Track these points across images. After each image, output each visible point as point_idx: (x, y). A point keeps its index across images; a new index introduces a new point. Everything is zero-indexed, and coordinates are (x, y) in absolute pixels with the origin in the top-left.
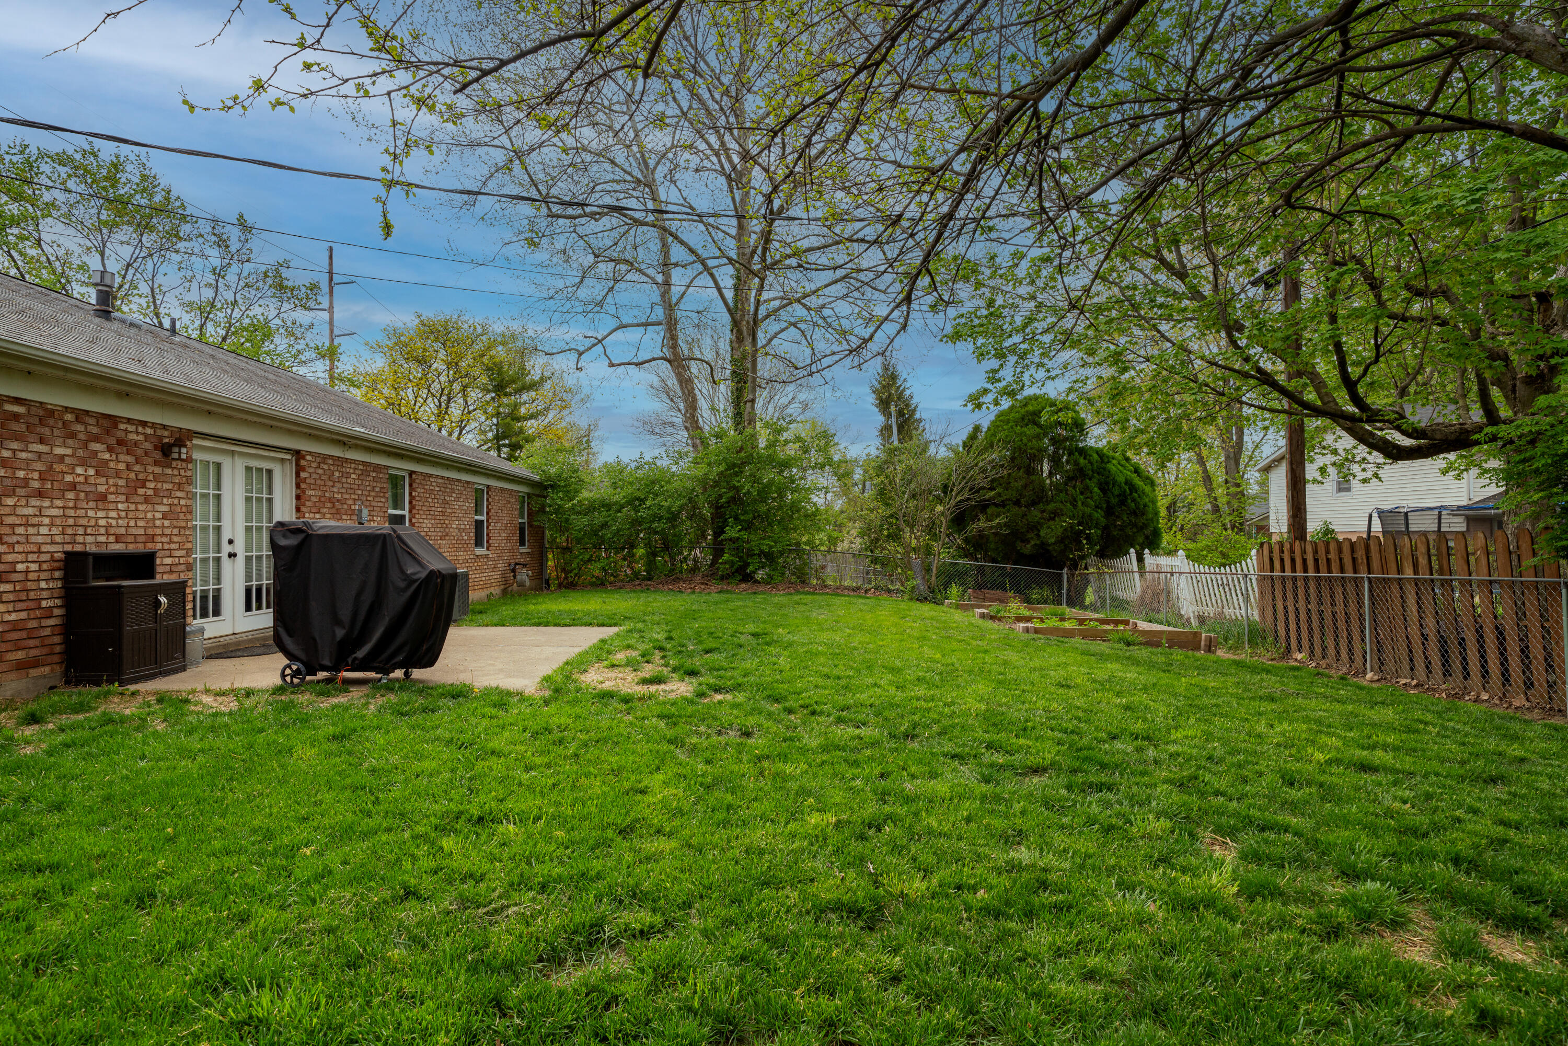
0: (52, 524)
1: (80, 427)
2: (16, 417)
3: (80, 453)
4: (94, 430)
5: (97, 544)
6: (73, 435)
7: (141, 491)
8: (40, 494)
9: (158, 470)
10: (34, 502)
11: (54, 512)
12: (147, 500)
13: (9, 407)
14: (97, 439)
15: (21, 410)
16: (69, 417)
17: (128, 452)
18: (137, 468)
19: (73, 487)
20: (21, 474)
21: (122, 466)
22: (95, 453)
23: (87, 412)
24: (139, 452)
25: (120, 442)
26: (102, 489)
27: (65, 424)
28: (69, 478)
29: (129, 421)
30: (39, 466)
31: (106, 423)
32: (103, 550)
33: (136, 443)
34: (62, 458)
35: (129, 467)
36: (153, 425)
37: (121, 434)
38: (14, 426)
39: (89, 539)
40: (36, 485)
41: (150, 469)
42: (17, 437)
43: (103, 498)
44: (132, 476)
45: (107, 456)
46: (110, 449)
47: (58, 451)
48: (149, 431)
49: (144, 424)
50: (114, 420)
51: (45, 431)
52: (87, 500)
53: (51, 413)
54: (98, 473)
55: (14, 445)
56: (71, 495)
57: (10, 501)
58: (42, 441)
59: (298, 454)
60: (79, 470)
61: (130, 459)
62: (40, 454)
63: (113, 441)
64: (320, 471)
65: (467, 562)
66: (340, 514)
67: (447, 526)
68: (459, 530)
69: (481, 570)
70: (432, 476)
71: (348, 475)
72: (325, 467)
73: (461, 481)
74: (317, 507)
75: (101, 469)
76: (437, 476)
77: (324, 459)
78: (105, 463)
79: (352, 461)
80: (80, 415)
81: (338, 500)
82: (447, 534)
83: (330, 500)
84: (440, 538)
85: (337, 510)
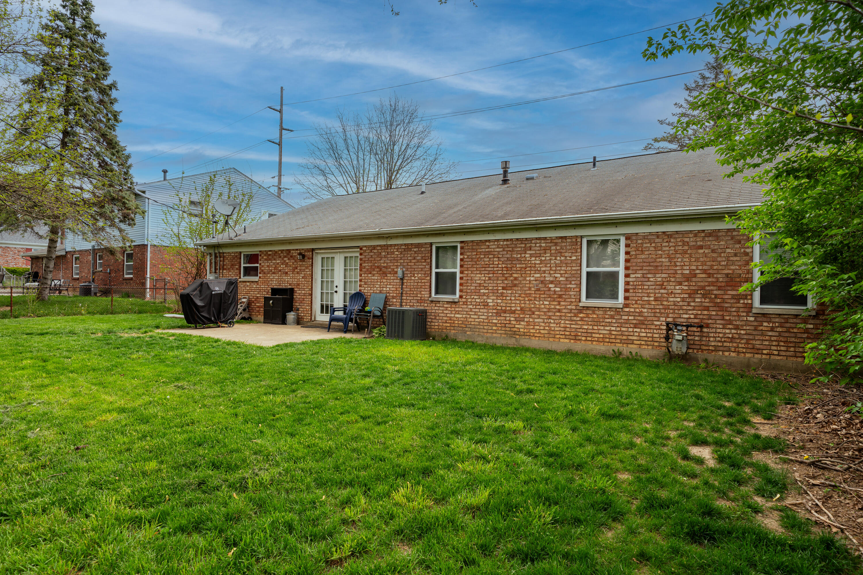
0: (276, 281)
1: (282, 254)
2: (270, 255)
3: (282, 261)
4: (285, 254)
6: (280, 257)
7: (296, 270)
8: (274, 273)
9: (301, 263)
10: (273, 275)
11: (276, 278)
12: (298, 273)
13: (269, 253)
14: (285, 257)
15: (271, 253)
16: (280, 252)
17: (293, 259)
18: (295, 263)
19: (280, 271)
20: (271, 269)
21: (291, 263)
22: (285, 261)
25: (291, 257)
26: (286, 270)
27: (279, 254)
28: (279, 268)
29: (293, 250)
30: (274, 266)
31: (287, 252)
33: (295, 256)
34: (278, 264)
35: (293, 263)
36: (299, 250)
37: (291, 254)
38: (270, 257)
40: (273, 271)
41: (299, 263)
42: (270, 260)
43: (287, 273)
44: (294, 266)
45: (288, 261)
46: (289, 259)
47: (278, 262)
48: (298, 252)
49: (297, 250)
50: (289, 251)
51: (275, 257)
52: (283, 274)
53: (276, 252)
55: (270, 262)
56: (280, 273)
57: (269, 275)
58: (275, 260)
59: (360, 248)
60: (282, 266)
61: (293, 261)
62: (274, 263)
63: (289, 256)
64: (372, 254)
65: (559, 311)
66: (385, 274)
67: (516, 279)
68: (542, 282)
69: (597, 322)
70: (489, 241)
71: (393, 253)
72: (375, 251)
73: (545, 239)
74: (369, 272)
75: (287, 265)
76: (498, 240)
77: (374, 247)
78: (287, 263)
79: (395, 245)
80: (282, 251)
81: (384, 267)
82: (515, 285)
83: (378, 267)
84: (504, 288)
85: (383, 272)
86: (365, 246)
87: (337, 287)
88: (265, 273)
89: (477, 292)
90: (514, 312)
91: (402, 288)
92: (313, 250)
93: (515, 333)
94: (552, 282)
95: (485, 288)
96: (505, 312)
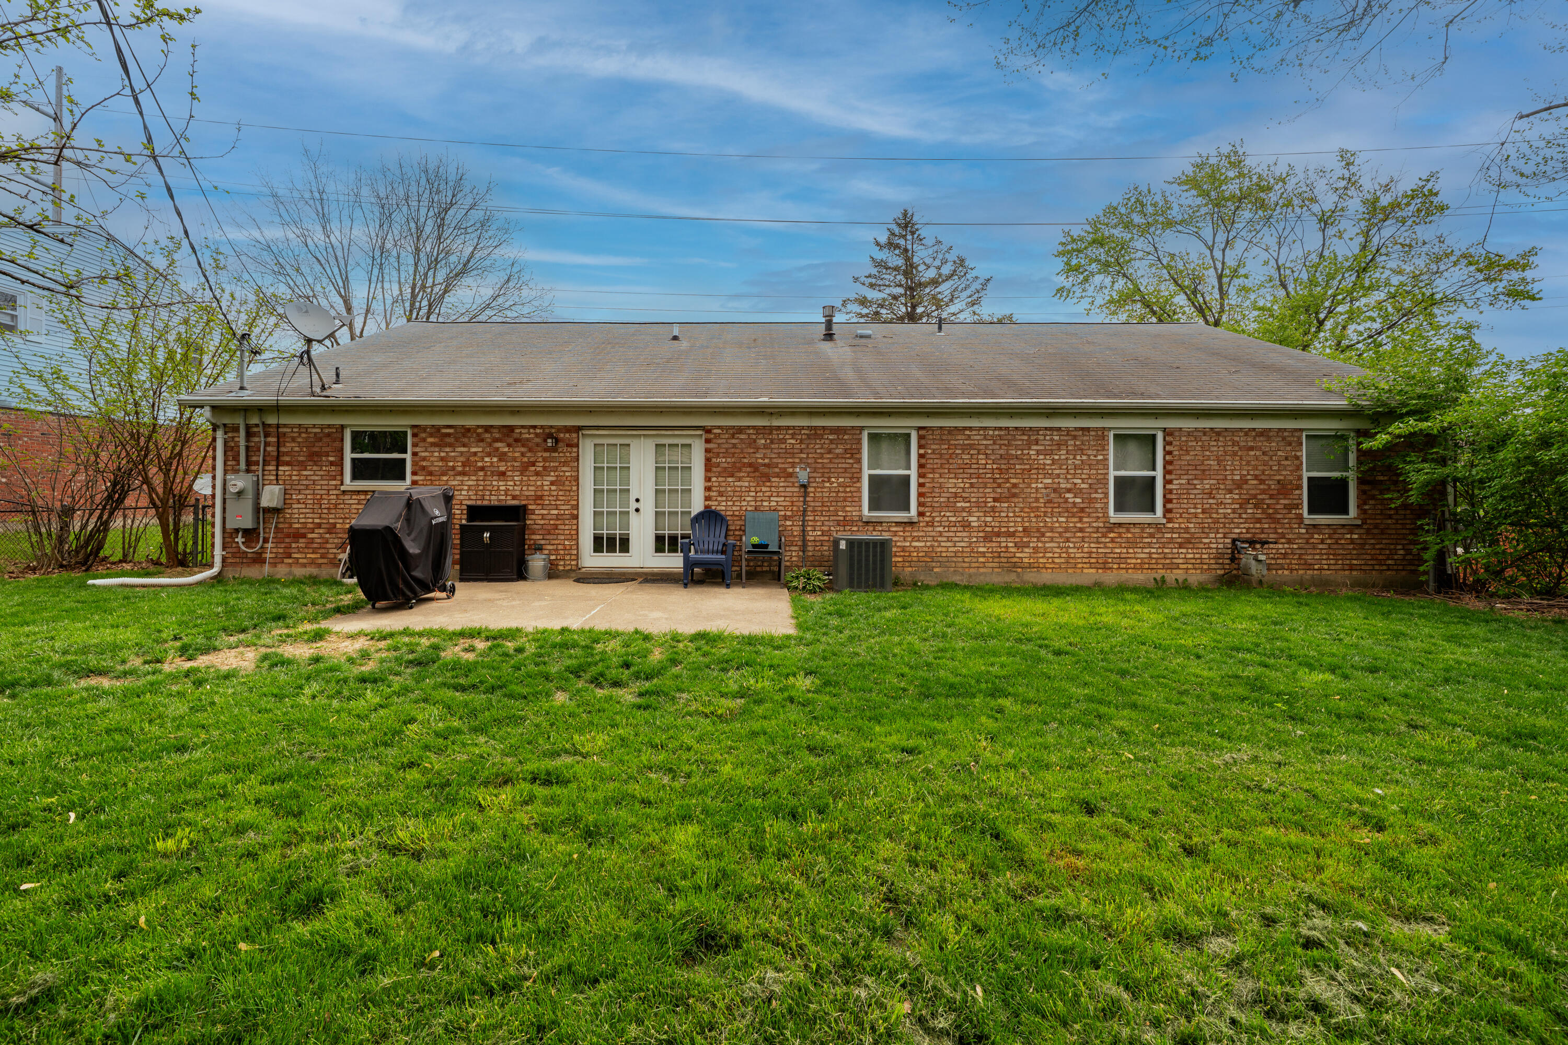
0: (468, 490)
1: (487, 435)
2: (449, 435)
3: (488, 450)
4: (497, 436)
5: (499, 500)
6: (482, 440)
7: (533, 468)
8: (463, 473)
9: (547, 454)
10: (459, 478)
11: (471, 483)
12: (537, 474)
13: (444, 431)
14: (497, 440)
15: (451, 431)
16: (480, 430)
17: (523, 446)
18: (529, 454)
19: (482, 469)
20: (451, 464)
21: (517, 454)
22: (497, 449)
23: (492, 426)
24: (530, 444)
25: (517, 440)
26: (503, 469)
27: (478, 435)
28: (480, 464)
29: (523, 427)
30: (462, 459)
31: (505, 430)
32: (503, 503)
33: (528, 440)
34: (475, 454)
35: (523, 454)
36: (542, 427)
37: (515, 436)
38: (448, 440)
39: (493, 498)
40: (460, 469)
41: (540, 454)
42: (450, 445)
43: (503, 474)
44: (526, 459)
45: (506, 449)
46: (509, 445)
47: (473, 450)
48: (538, 431)
49: (534, 427)
50: (511, 429)
51: (465, 440)
52: (492, 475)
53: (468, 430)
54: (500, 460)
55: (448, 449)
56: (481, 473)
57: (445, 478)
58: (464, 446)
59: (708, 430)
60: (487, 459)
61: (523, 449)
62: (462, 453)
63: (511, 440)
64: (734, 441)
65: (1081, 530)
66: (767, 477)
67: (1015, 486)
68: (1055, 490)
69: (1132, 543)
70: (970, 429)
71: (783, 441)
72: (742, 436)
73: (1059, 429)
74: (730, 472)
75: (502, 457)
76: (985, 428)
77: (740, 430)
78: (505, 454)
79: (788, 428)
80: (488, 429)
81: (765, 465)
82: (1014, 495)
83: (750, 465)
84: (995, 500)
85: (761, 474)
86: (719, 427)
87: (637, 500)
88: (431, 474)
89: (950, 505)
90: (1012, 535)
91: (805, 502)
92: (578, 429)
93: (1015, 565)
94: (1069, 491)
95: (964, 499)
96: (998, 535)
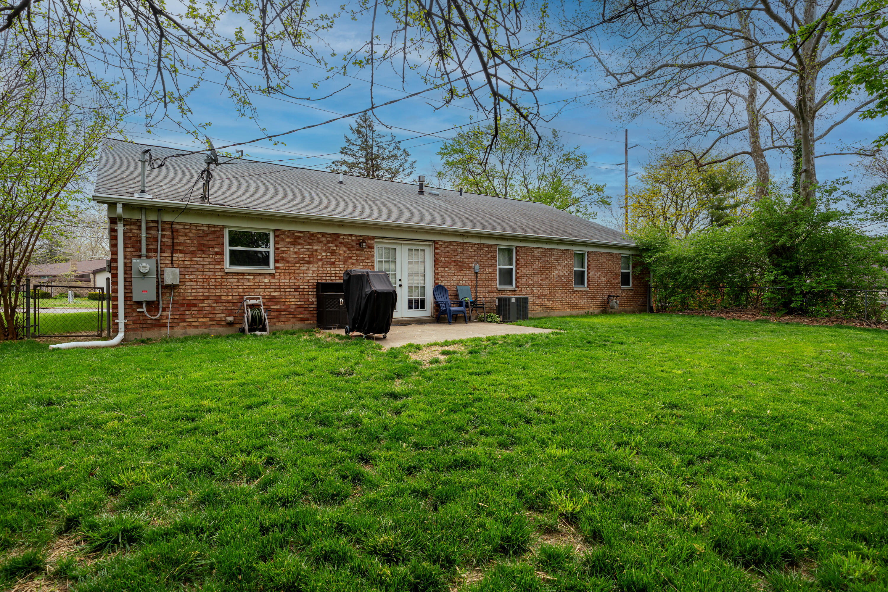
0: (313, 273)
1: (324, 239)
2: (300, 237)
3: (324, 248)
4: (330, 239)
5: (331, 280)
6: (321, 242)
7: (350, 261)
8: (309, 263)
9: (358, 252)
10: (306, 265)
11: (314, 269)
12: (353, 264)
13: (297, 234)
14: (329, 242)
15: (301, 235)
16: (319, 236)
17: (345, 246)
18: (348, 252)
19: (321, 260)
20: (301, 256)
21: (341, 252)
22: (330, 248)
23: (326, 233)
24: (349, 246)
25: (341, 243)
26: (333, 260)
27: (318, 238)
28: (319, 257)
29: (344, 235)
30: (308, 253)
31: (334, 236)
32: (334, 281)
33: (348, 243)
34: (316, 250)
35: (345, 252)
36: (355, 236)
37: (340, 240)
38: (299, 240)
39: (328, 278)
40: (307, 259)
41: (354, 252)
42: (301, 244)
43: (333, 263)
44: (346, 255)
45: (335, 248)
46: (336, 246)
47: (315, 248)
48: (353, 238)
49: (351, 235)
50: (338, 235)
51: (310, 241)
52: (327, 264)
53: (312, 235)
54: (331, 255)
55: (299, 247)
56: (320, 263)
57: (298, 265)
58: (309, 245)
59: (435, 242)
60: (323, 254)
61: (345, 249)
62: (308, 249)
63: (337, 243)
64: (448, 249)
65: (566, 293)
66: (461, 268)
67: (547, 274)
68: (559, 276)
69: (580, 298)
70: (533, 248)
71: (468, 250)
72: (452, 247)
73: (560, 250)
74: (446, 265)
75: (333, 253)
76: (538, 248)
77: (451, 243)
78: (334, 251)
79: (470, 243)
80: (324, 235)
81: (460, 262)
82: (547, 278)
83: (455, 262)
84: (541, 280)
85: (459, 266)
86: (441, 241)
87: (400, 280)
88: (288, 262)
89: (527, 283)
90: (546, 295)
91: (476, 281)
92: (373, 238)
93: (547, 309)
94: (563, 276)
95: (532, 280)
96: (542, 295)
